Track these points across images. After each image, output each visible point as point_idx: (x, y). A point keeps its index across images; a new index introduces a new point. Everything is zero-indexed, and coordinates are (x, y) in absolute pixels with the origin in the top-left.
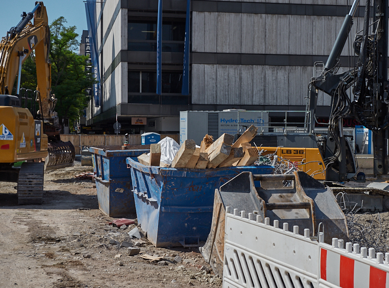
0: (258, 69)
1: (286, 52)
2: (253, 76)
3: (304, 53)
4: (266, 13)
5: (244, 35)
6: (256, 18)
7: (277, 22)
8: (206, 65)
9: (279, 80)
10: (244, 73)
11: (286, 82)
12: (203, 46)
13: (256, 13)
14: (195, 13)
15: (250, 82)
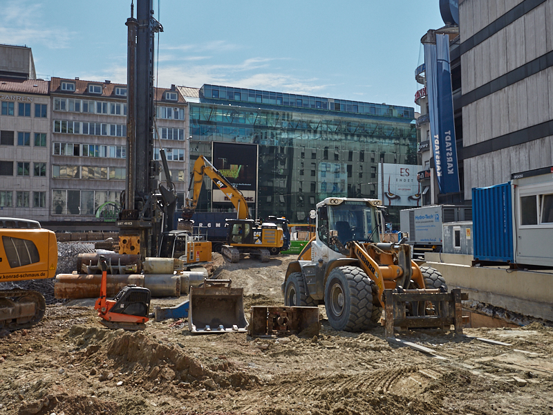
0: (505, 151)
1: (525, 126)
2: (501, 161)
3: (541, 121)
4: (508, 85)
5: (493, 118)
6: (501, 94)
7: (517, 91)
8: (471, 159)
9: (521, 161)
10: (495, 160)
11: (528, 163)
12: (469, 140)
13: (501, 89)
14: (463, 108)
15: (500, 169)
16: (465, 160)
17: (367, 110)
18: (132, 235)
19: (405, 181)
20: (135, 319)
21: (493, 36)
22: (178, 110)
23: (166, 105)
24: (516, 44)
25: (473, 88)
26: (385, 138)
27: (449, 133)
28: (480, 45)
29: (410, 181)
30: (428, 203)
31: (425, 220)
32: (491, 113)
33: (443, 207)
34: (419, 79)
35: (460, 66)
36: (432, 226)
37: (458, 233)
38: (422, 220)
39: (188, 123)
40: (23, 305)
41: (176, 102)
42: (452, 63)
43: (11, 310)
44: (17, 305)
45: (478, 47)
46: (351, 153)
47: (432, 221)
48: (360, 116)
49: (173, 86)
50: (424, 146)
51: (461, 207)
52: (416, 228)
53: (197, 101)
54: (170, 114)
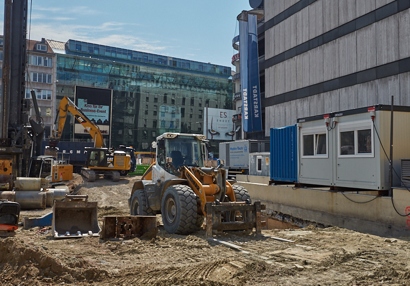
0: (293, 102)
1: (307, 85)
2: (291, 109)
3: (318, 82)
4: (297, 55)
5: (286, 78)
6: (292, 61)
7: (302, 60)
8: (270, 107)
9: (304, 110)
10: (287, 108)
11: (309, 111)
12: (269, 93)
13: (292, 58)
14: (266, 70)
15: (290, 115)
16: (266, 108)
17: (196, 67)
18: (5, 159)
19: (223, 121)
20: (6, 228)
21: (288, 19)
22: (47, 59)
23: (37, 55)
24: (302, 26)
25: (273, 56)
26: (209, 89)
27: (256, 87)
28: (278, 25)
29: (227, 121)
30: (240, 138)
31: (237, 150)
32: (285, 75)
33: (250, 141)
34: (235, 46)
35: (264, 39)
36: (242, 155)
37: (260, 160)
38: (235, 151)
39: (55, 70)
41: (45, 52)
42: (259, 36)
45: (277, 26)
46: (184, 99)
47: (242, 152)
48: (192, 71)
49: (43, 39)
50: (238, 96)
51: (262, 142)
52: (230, 157)
53: (64, 53)
54: (40, 62)
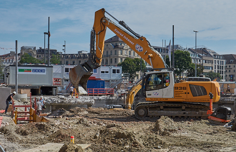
40: (203, 111)
43: (197, 113)
44: (201, 111)
